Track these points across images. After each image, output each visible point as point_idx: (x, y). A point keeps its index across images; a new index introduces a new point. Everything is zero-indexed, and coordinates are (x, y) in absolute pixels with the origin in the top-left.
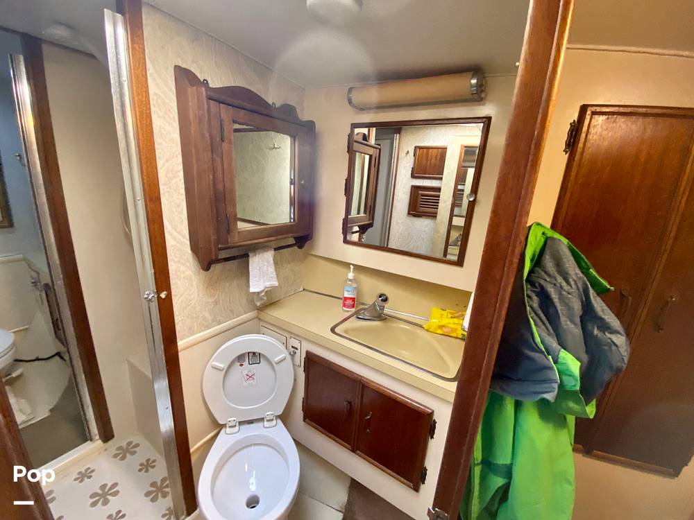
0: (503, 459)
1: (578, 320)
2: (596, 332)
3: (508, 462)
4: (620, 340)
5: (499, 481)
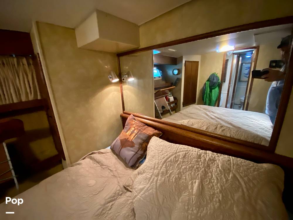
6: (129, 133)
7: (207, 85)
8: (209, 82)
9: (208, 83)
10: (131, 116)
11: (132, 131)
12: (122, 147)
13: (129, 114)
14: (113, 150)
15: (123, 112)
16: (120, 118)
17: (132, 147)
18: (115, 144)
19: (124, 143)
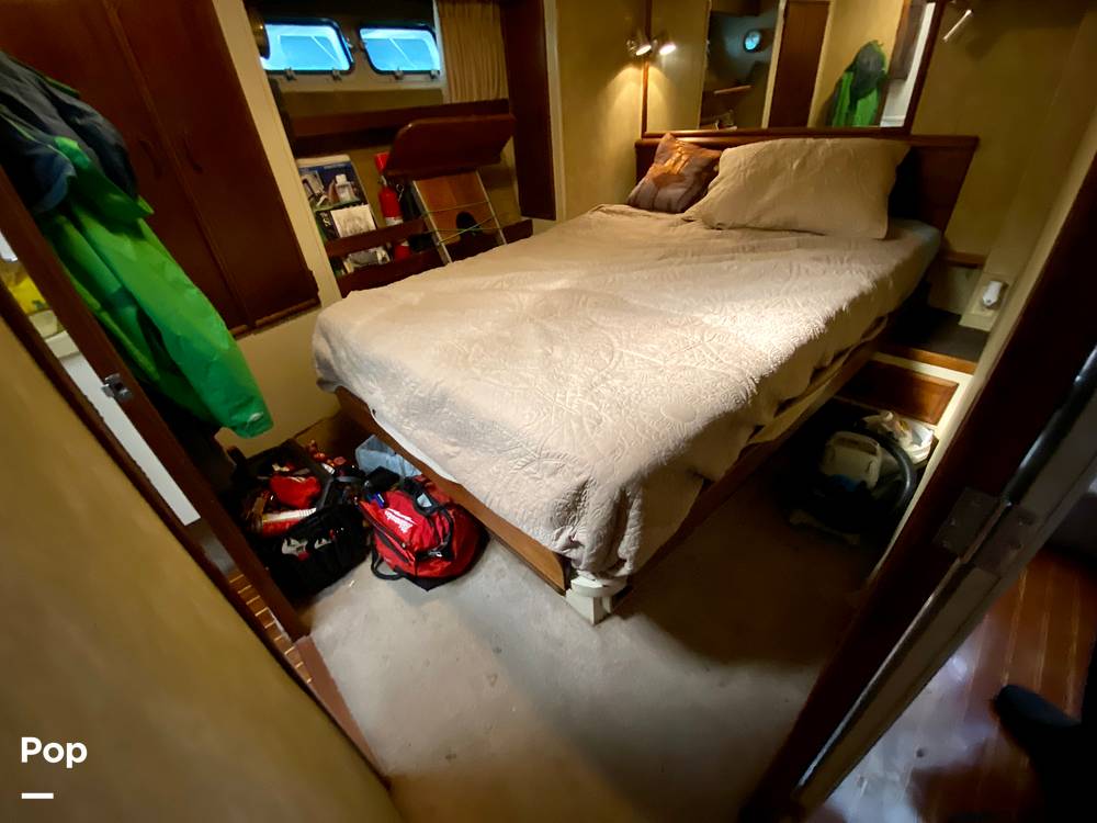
0: (113, 286)
2: (79, 121)
3: (119, 286)
5: (130, 312)
6: (669, 163)
7: (844, 84)
8: (852, 74)
9: (848, 79)
10: (668, 136)
11: (676, 158)
12: (659, 189)
13: (661, 136)
14: (635, 204)
15: (643, 136)
16: (634, 151)
17: (681, 181)
18: (639, 192)
19: (663, 181)
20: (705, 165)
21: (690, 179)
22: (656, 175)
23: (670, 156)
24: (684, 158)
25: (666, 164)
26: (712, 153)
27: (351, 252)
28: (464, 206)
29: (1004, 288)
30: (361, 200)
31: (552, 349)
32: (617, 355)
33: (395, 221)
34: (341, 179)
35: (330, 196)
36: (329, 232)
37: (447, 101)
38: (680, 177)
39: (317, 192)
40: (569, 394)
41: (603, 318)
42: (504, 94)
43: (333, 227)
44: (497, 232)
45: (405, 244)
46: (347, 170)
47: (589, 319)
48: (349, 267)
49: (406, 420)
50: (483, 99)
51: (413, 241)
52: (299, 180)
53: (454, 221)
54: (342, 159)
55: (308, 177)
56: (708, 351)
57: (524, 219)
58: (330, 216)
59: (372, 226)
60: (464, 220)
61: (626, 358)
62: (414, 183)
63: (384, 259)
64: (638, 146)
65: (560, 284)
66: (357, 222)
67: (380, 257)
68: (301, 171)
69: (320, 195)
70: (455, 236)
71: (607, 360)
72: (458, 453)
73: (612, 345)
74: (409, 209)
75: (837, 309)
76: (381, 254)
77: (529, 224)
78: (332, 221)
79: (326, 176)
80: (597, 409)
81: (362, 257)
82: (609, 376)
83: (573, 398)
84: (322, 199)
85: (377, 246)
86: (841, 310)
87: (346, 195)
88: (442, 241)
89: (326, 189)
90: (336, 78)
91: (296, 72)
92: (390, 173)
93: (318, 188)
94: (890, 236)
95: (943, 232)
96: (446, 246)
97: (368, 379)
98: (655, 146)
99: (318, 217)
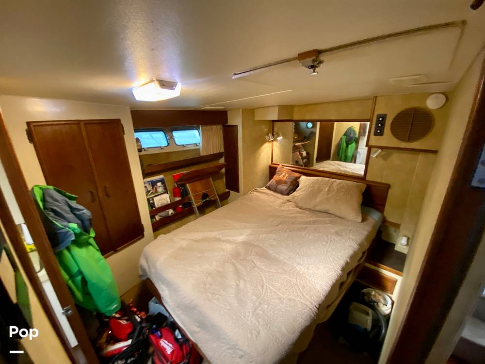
0: (75, 269)
1: (70, 213)
3: (78, 269)
4: (85, 211)
5: (79, 278)
6: (281, 176)
7: (343, 139)
8: (345, 137)
10: (280, 165)
11: (284, 174)
12: (278, 185)
13: (279, 165)
14: (269, 188)
15: (272, 164)
16: (268, 168)
17: (285, 184)
18: (270, 184)
19: (279, 182)
20: (294, 179)
21: (289, 183)
22: (277, 180)
23: (282, 174)
24: (287, 175)
25: (280, 176)
26: (297, 175)
27: (159, 213)
28: (205, 191)
29: (408, 239)
30: (166, 192)
31: (239, 282)
32: (265, 288)
33: (178, 199)
34: (159, 184)
35: (154, 191)
36: (151, 205)
37: (202, 155)
38: (285, 182)
39: (149, 190)
40: (247, 314)
41: (259, 263)
42: (222, 150)
43: (153, 203)
44: (217, 199)
45: (181, 206)
46: (162, 181)
47: (254, 262)
48: (157, 218)
49: (178, 309)
50: (215, 153)
51: (184, 205)
52: (143, 186)
53: (201, 198)
54: (161, 177)
55: (146, 185)
56: (299, 289)
57: (227, 190)
58: (153, 199)
59: (169, 202)
60: (205, 196)
61: (269, 291)
62: (187, 185)
63: (172, 213)
64: (270, 167)
65: (241, 238)
66: (163, 201)
67: (170, 213)
68: (145, 183)
69: (150, 191)
70: (201, 203)
71: (261, 291)
72: (200, 331)
73: (263, 281)
74: (184, 194)
75: (346, 262)
76: (171, 212)
77: (229, 193)
78: (153, 201)
79: (153, 184)
80: (257, 324)
81: (163, 214)
82: (262, 302)
83: (248, 316)
84: (151, 192)
85: (170, 209)
86: (347, 262)
87: (160, 190)
88: (195, 206)
89: (153, 188)
90: (162, 149)
91: (148, 148)
92: (179, 183)
93: (150, 188)
94: (364, 220)
95: (383, 214)
96: (197, 207)
97: (163, 284)
98: (276, 168)
99: (148, 200)
